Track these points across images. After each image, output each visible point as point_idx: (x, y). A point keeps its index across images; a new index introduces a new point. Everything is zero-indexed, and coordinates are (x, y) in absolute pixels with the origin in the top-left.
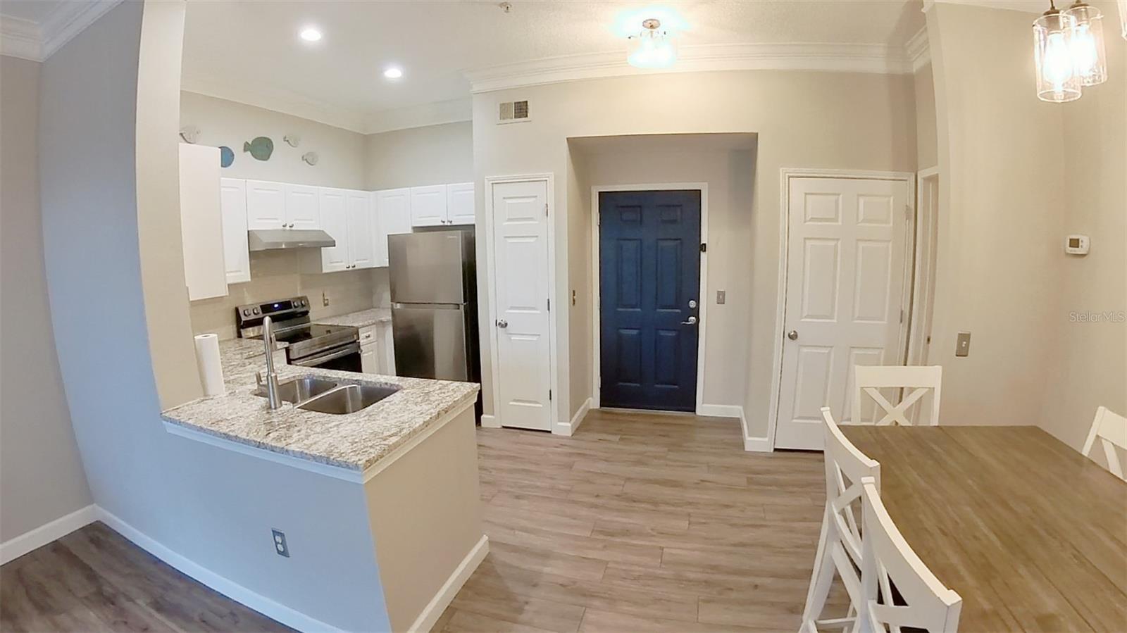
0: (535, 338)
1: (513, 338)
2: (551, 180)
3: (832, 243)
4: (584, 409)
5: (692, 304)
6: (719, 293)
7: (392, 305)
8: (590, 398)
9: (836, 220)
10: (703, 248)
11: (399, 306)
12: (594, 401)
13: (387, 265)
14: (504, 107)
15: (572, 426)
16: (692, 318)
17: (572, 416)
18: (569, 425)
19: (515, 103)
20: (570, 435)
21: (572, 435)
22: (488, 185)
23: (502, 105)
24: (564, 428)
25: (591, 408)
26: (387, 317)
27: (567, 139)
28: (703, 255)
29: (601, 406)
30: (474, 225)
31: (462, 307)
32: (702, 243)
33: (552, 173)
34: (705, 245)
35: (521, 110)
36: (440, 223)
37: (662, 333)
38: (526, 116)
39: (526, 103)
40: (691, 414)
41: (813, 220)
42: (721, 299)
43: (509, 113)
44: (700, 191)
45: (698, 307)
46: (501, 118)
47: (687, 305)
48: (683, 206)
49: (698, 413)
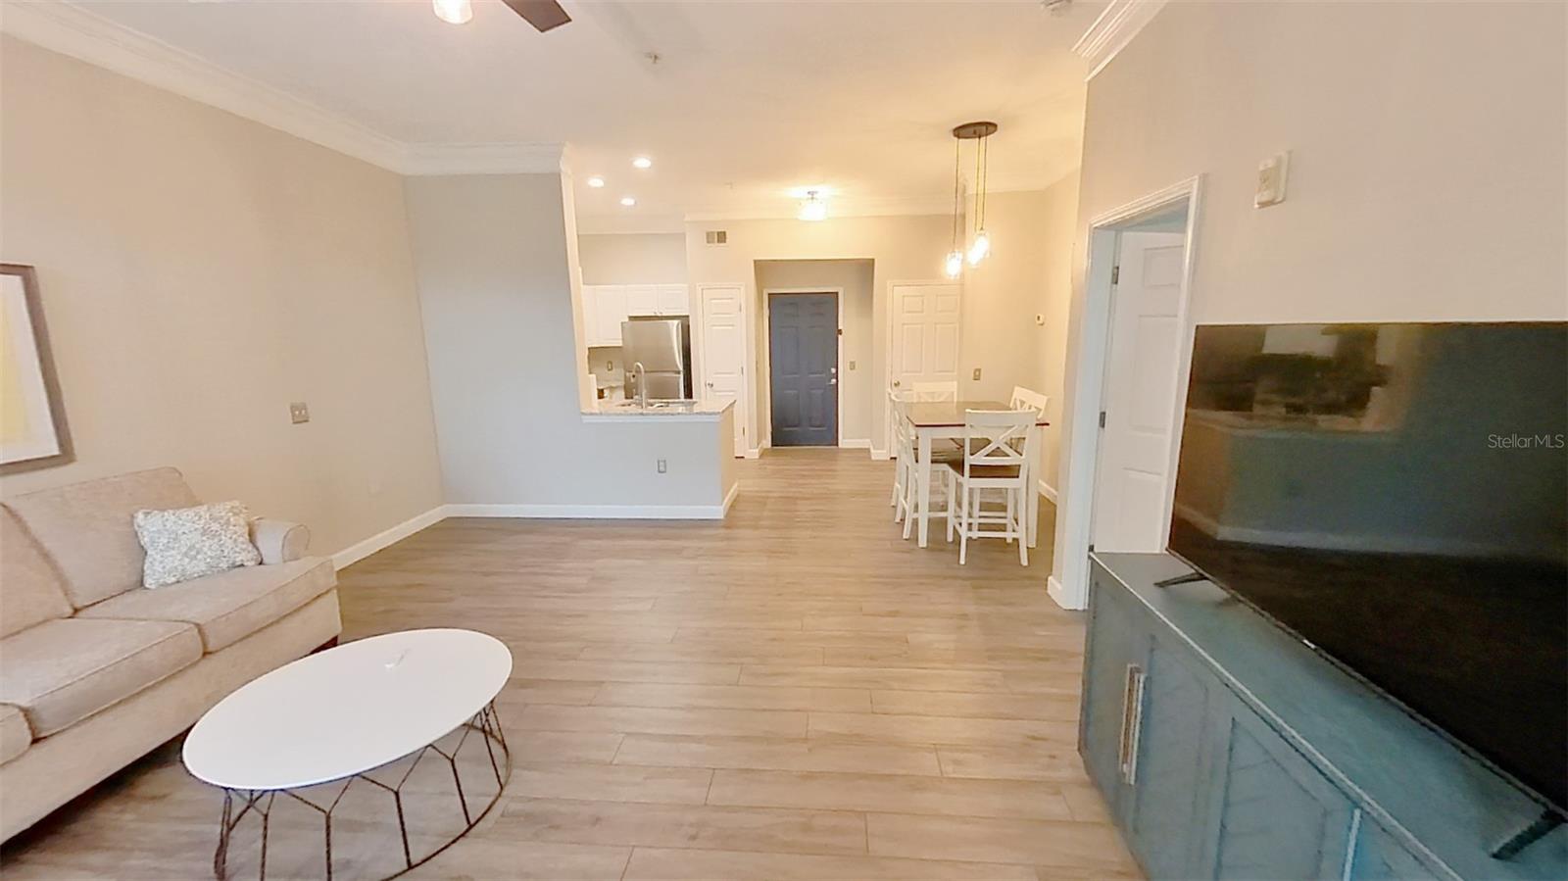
0: (733, 394)
1: (718, 394)
2: (743, 289)
3: (919, 326)
5: (833, 370)
6: (851, 363)
7: (624, 374)
8: (764, 442)
9: (922, 312)
10: (840, 332)
12: (767, 442)
13: (621, 344)
14: (708, 234)
15: (759, 452)
16: (833, 380)
17: (759, 448)
18: (757, 450)
19: (717, 232)
20: (757, 457)
21: (759, 458)
22: (699, 290)
24: (753, 453)
25: (766, 447)
27: (755, 261)
28: (840, 337)
29: (772, 445)
30: (688, 316)
31: (680, 374)
32: (840, 328)
33: (743, 283)
34: (841, 330)
35: (722, 237)
36: (653, 314)
37: (814, 392)
38: (725, 242)
39: (724, 233)
40: (835, 447)
41: (909, 312)
42: (853, 366)
43: (714, 238)
44: (837, 293)
45: (837, 372)
46: (708, 242)
47: (830, 370)
48: (826, 304)
49: (840, 446)
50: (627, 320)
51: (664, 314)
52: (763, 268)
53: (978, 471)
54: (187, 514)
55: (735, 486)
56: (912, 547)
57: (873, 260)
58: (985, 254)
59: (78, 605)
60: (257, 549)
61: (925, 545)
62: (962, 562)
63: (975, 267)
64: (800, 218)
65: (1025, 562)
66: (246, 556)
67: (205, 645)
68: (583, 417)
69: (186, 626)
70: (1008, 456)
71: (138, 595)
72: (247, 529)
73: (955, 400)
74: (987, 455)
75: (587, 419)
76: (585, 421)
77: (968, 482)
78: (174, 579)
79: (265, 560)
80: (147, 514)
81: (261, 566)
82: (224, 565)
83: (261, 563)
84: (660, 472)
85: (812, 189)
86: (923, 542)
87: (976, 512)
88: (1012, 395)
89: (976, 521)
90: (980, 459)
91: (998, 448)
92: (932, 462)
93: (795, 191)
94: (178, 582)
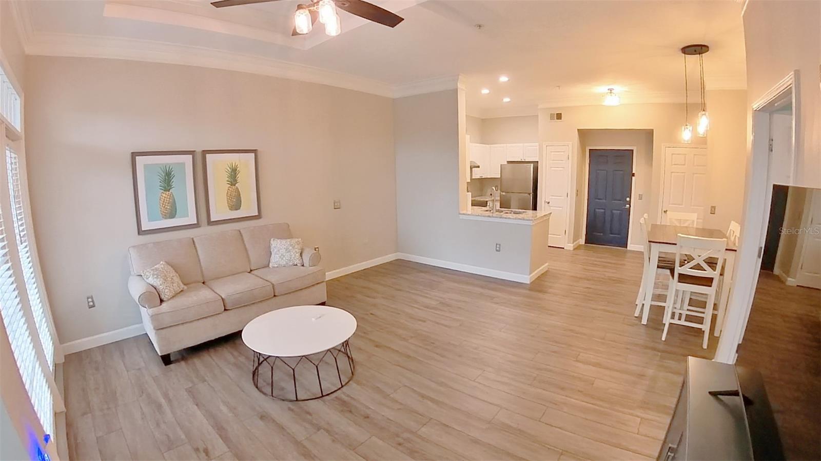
0: (561, 209)
1: (552, 208)
2: (570, 146)
3: (683, 174)
4: (576, 244)
5: (628, 199)
6: (640, 195)
7: (500, 193)
8: (580, 240)
9: (684, 165)
10: (633, 175)
11: (504, 193)
12: (582, 241)
13: (499, 177)
15: (573, 246)
16: (628, 206)
17: (573, 243)
18: (572, 245)
19: (557, 114)
20: (572, 249)
21: (574, 249)
22: (545, 146)
23: (551, 114)
24: (570, 246)
25: (581, 244)
26: (499, 198)
27: (578, 130)
28: (633, 178)
29: (585, 243)
30: (538, 162)
31: (531, 195)
32: (633, 172)
33: (571, 143)
34: (634, 173)
35: (559, 116)
36: (520, 160)
37: (614, 211)
38: (561, 119)
39: (561, 114)
40: (625, 249)
41: (675, 165)
42: (640, 197)
43: (554, 117)
44: (632, 150)
45: (630, 201)
46: (551, 120)
47: (626, 199)
48: (626, 157)
49: (628, 248)
50: (506, 163)
51: (526, 160)
52: (584, 134)
53: (683, 278)
54: (284, 241)
55: (547, 264)
56: (637, 322)
57: (653, 130)
58: (707, 127)
59: (252, 269)
60: (303, 260)
61: (645, 324)
62: (663, 339)
63: (702, 136)
64: (604, 104)
65: (705, 346)
66: (297, 262)
67: (274, 293)
68: (460, 215)
69: (269, 284)
70: (706, 271)
71: (266, 269)
72: (300, 251)
73: (695, 226)
74: (691, 268)
75: (461, 217)
76: (461, 218)
77: (675, 285)
78: (276, 266)
79: (305, 265)
80: (273, 240)
81: (302, 267)
82: (291, 264)
83: (303, 266)
84: (497, 251)
85: (610, 87)
86: (644, 321)
87: (686, 306)
88: (729, 228)
89: (684, 313)
90: (686, 270)
91: (698, 264)
92: (658, 267)
93: (600, 89)
94: (277, 267)
